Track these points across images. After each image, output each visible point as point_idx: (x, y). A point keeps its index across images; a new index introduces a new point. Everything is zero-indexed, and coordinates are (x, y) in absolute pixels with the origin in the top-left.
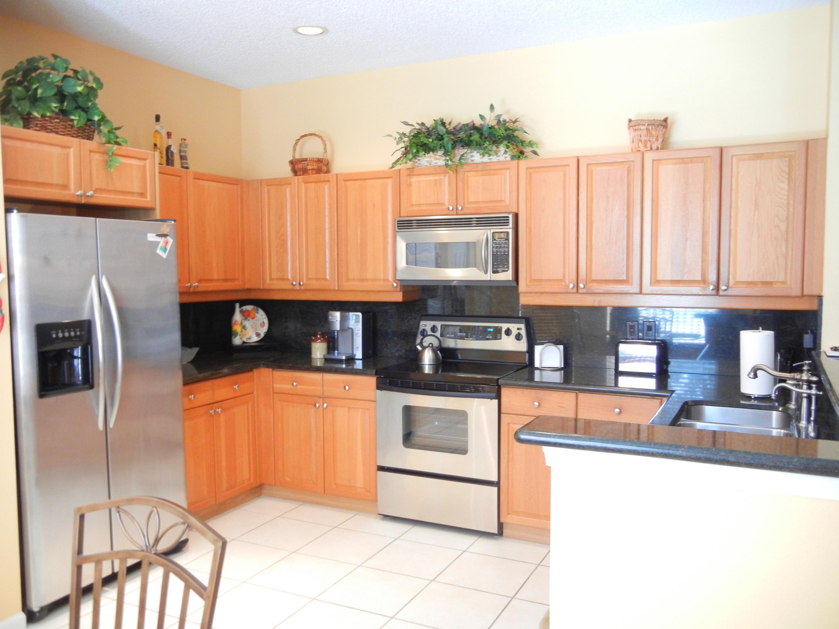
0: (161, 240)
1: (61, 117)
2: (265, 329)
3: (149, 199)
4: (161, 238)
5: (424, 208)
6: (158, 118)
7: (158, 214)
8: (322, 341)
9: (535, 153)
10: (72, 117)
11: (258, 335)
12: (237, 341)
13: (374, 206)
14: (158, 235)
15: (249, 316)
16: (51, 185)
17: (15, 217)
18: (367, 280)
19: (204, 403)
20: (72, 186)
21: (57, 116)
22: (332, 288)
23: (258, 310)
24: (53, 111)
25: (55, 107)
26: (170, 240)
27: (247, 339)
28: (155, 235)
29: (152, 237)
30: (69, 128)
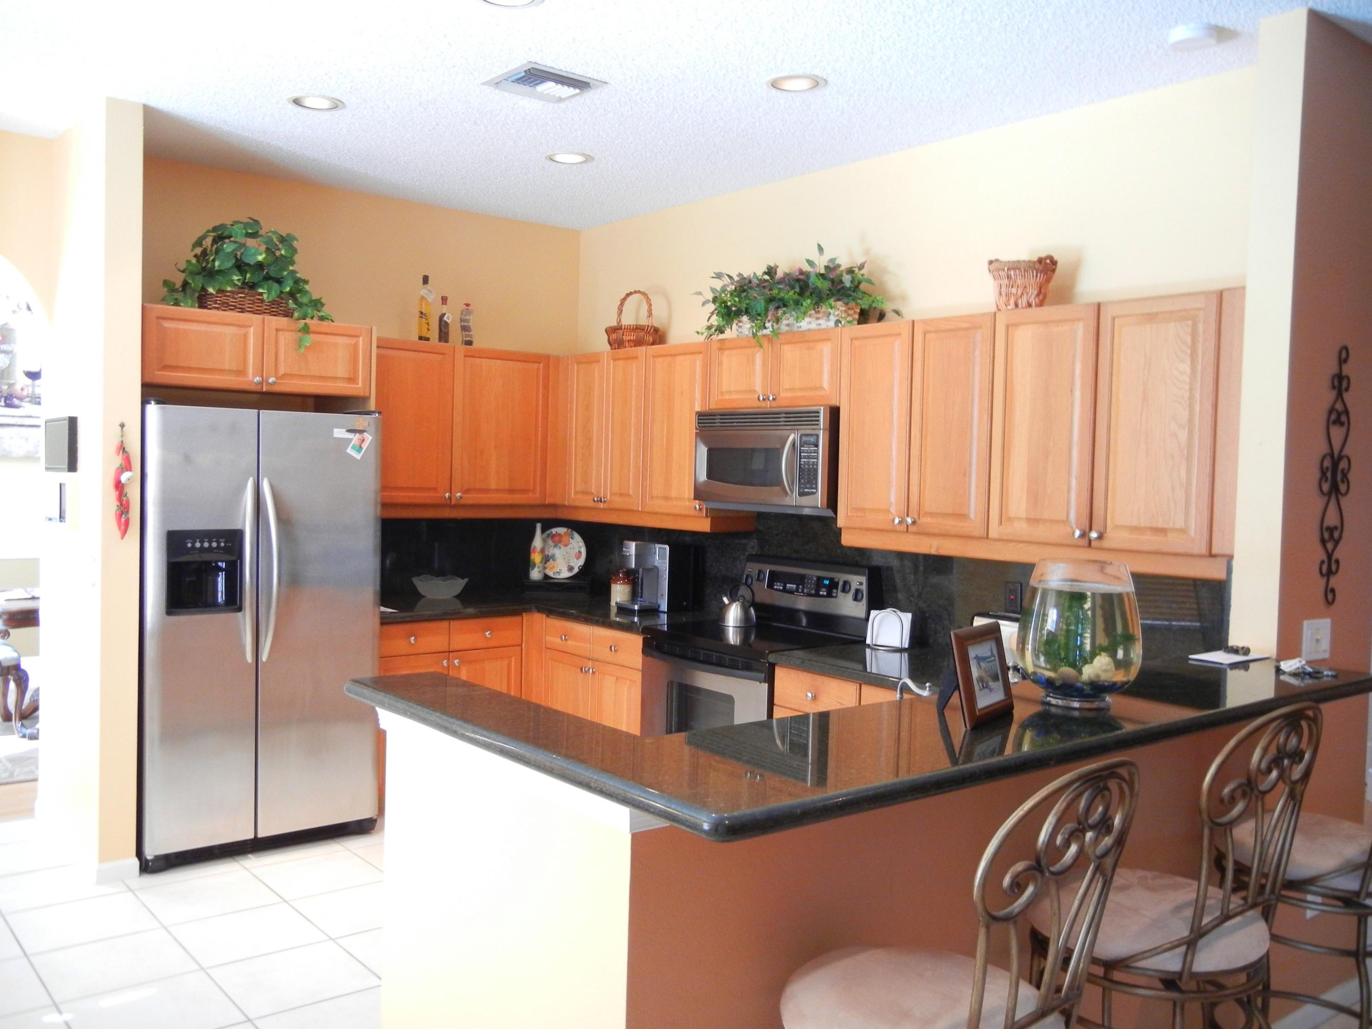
0: (355, 438)
1: (246, 291)
2: (581, 561)
3: (360, 385)
4: (353, 434)
5: (735, 396)
6: (426, 280)
7: (372, 405)
8: (624, 583)
9: (897, 312)
10: (261, 290)
11: (571, 569)
12: (535, 575)
13: (682, 393)
14: (349, 431)
15: (560, 542)
16: (221, 371)
17: (153, 409)
18: (671, 499)
19: (433, 651)
20: (250, 371)
21: (241, 290)
22: (635, 508)
23: (572, 535)
24: (235, 285)
25: (238, 280)
26: (369, 438)
27: (554, 573)
28: (344, 430)
29: (340, 433)
30: (258, 303)
